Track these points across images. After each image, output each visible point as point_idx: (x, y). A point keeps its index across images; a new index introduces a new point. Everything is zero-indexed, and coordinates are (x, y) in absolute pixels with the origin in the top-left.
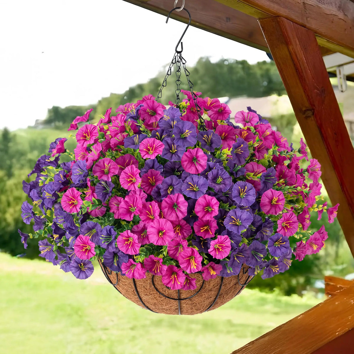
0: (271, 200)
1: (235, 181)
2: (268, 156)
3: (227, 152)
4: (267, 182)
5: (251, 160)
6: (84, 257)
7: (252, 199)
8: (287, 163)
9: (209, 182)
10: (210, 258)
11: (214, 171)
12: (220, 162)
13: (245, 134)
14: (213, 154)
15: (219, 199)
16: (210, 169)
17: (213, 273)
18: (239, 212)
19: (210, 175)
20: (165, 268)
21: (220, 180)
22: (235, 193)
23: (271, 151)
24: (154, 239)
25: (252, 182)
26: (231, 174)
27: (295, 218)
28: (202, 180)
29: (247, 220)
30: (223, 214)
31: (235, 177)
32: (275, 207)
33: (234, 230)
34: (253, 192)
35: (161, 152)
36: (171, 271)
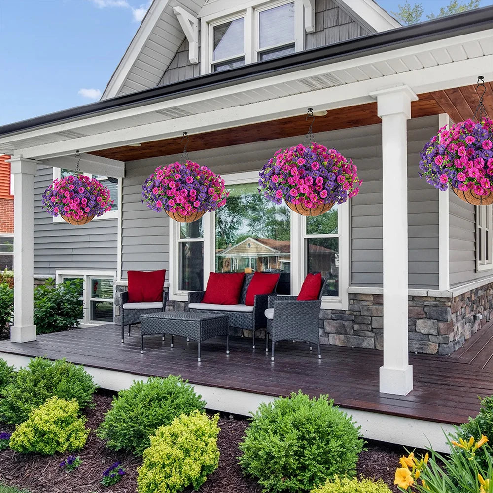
0: (340, 179)
1: (329, 172)
2: (340, 164)
3: (326, 163)
4: (339, 173)
5: (334, 165)
6: (279, 197)
7: (334, 178)
8: (346, 166)
9: (320, 173)
10: (321, 198)
11: (322, 169)
12: (324, 166)
13: (332, 157)
14: (321, 163)
15: (323, 178)
16: (321, 168)
17: (321, 202)
18: (330, 182)
19: (320, 170)
20: (306, 201)
21: (324, 172)
22: (329, 176)
23: (340, 162)
24: (302, 191)
25: (334, 173)
26: (327, 170)
27: (348, 184)
28: (318, 172)
29: (333, 185)
30: (325, 183)
31: (329, 171)
32: (342, 181)
33: (328, 188)
34: (335, 176)
35: (304, 163)
36: (308, 202)
